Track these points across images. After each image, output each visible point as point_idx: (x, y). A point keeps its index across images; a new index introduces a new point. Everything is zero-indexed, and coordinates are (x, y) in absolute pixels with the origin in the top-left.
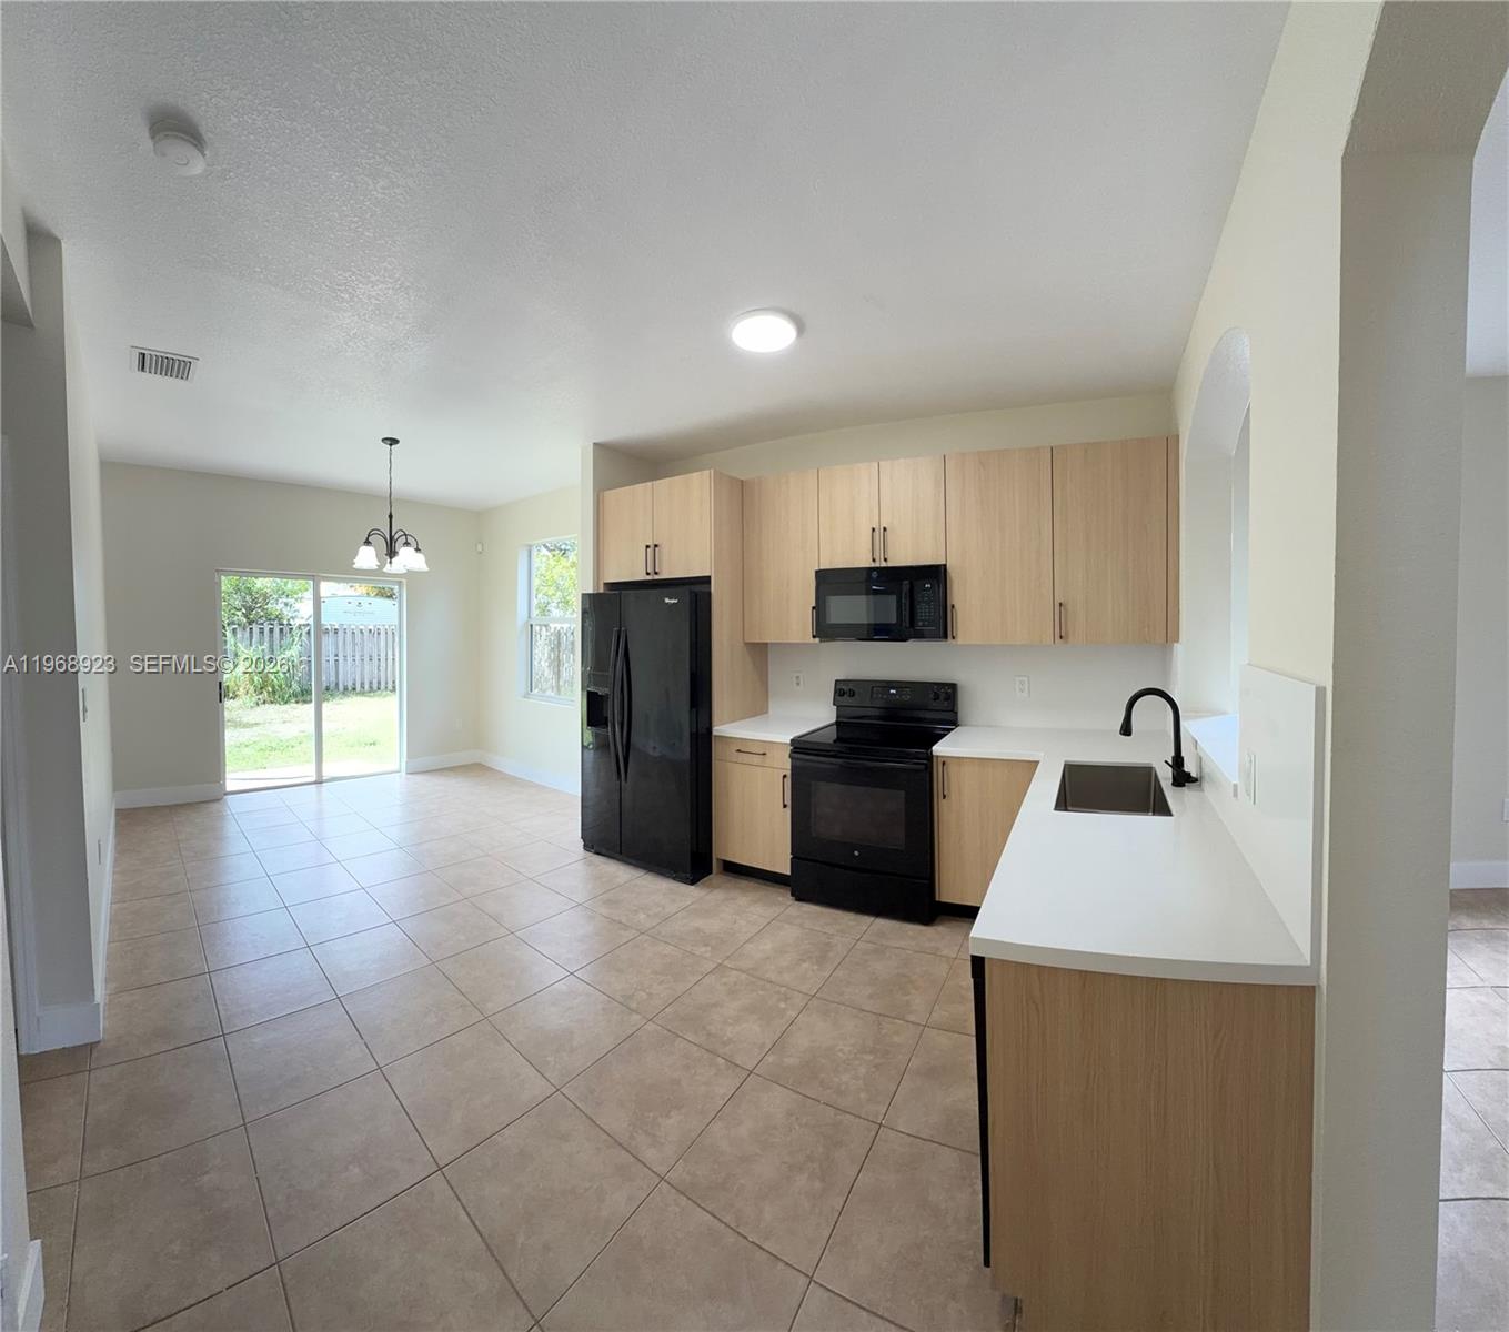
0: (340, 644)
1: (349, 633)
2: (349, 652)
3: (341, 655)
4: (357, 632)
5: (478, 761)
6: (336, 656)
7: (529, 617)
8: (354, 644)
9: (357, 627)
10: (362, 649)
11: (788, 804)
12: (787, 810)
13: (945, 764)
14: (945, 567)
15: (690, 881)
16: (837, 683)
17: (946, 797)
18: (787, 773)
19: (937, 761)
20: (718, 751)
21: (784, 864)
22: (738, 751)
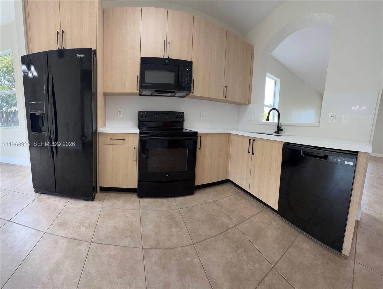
11: (135, 159)
12: (135, 162)
13: (200, 137)
14: (192, 62)
15: (92, 199)
16: (139, 112)
17: (200, 149)
18: (135, 147)
19: (198, 136)
20: (100, 140)
21: (134, 185)
22: (111, 139)
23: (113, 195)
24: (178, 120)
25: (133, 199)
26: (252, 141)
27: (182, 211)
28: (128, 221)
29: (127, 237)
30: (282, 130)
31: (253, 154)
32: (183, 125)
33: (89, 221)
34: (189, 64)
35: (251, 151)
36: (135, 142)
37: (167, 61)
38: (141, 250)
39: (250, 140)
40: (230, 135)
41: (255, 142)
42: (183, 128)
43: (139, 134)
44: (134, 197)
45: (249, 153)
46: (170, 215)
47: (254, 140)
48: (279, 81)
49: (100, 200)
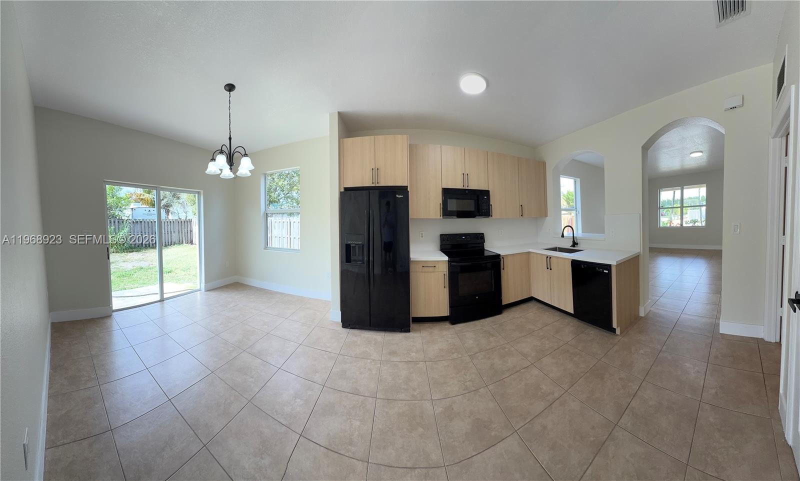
0: (143, 227)
1: (146, 223)
2: (147, 231)
3: (143, 232)
4: (150, 223)
5: (236, 281)
6: (141, 232)
7: (266, 210)
8: (149, 227)
9: (149, 220)
10: (152, 230)
11: (446, 286)
12: (446, 289)
13: (503, 258)
14: (489, 191)
15: (409, 331)
16: (441, 235)
17: (503, 269)
18: (445, 273)
19: (501, 257)
20: (413, 268)
21: (445, 311)
22: (423, 267)
23: (427, 325)
24: (478, 241)
25: (446, 326)
26: (549, 258)
27: (494, 327)
28: (450, 343)
29: (453, 353)
30: (577, 244)
31: (551, 269)
32: (484, 247)
33: (415, 348)
34: (487, 193)
35: (549, 267)
36: (444, 269)
37: (467, 192)
38: (468, 357)
39: (547, 257)
40: (529, 253)
41: (551, 259)
42: (484, 249)
43: (448, 261)
44: (447, 325)
45: (548, 268)
46: (485, 331)
47: (550, 258)
48: (578, 180)
49: (415, 331)
